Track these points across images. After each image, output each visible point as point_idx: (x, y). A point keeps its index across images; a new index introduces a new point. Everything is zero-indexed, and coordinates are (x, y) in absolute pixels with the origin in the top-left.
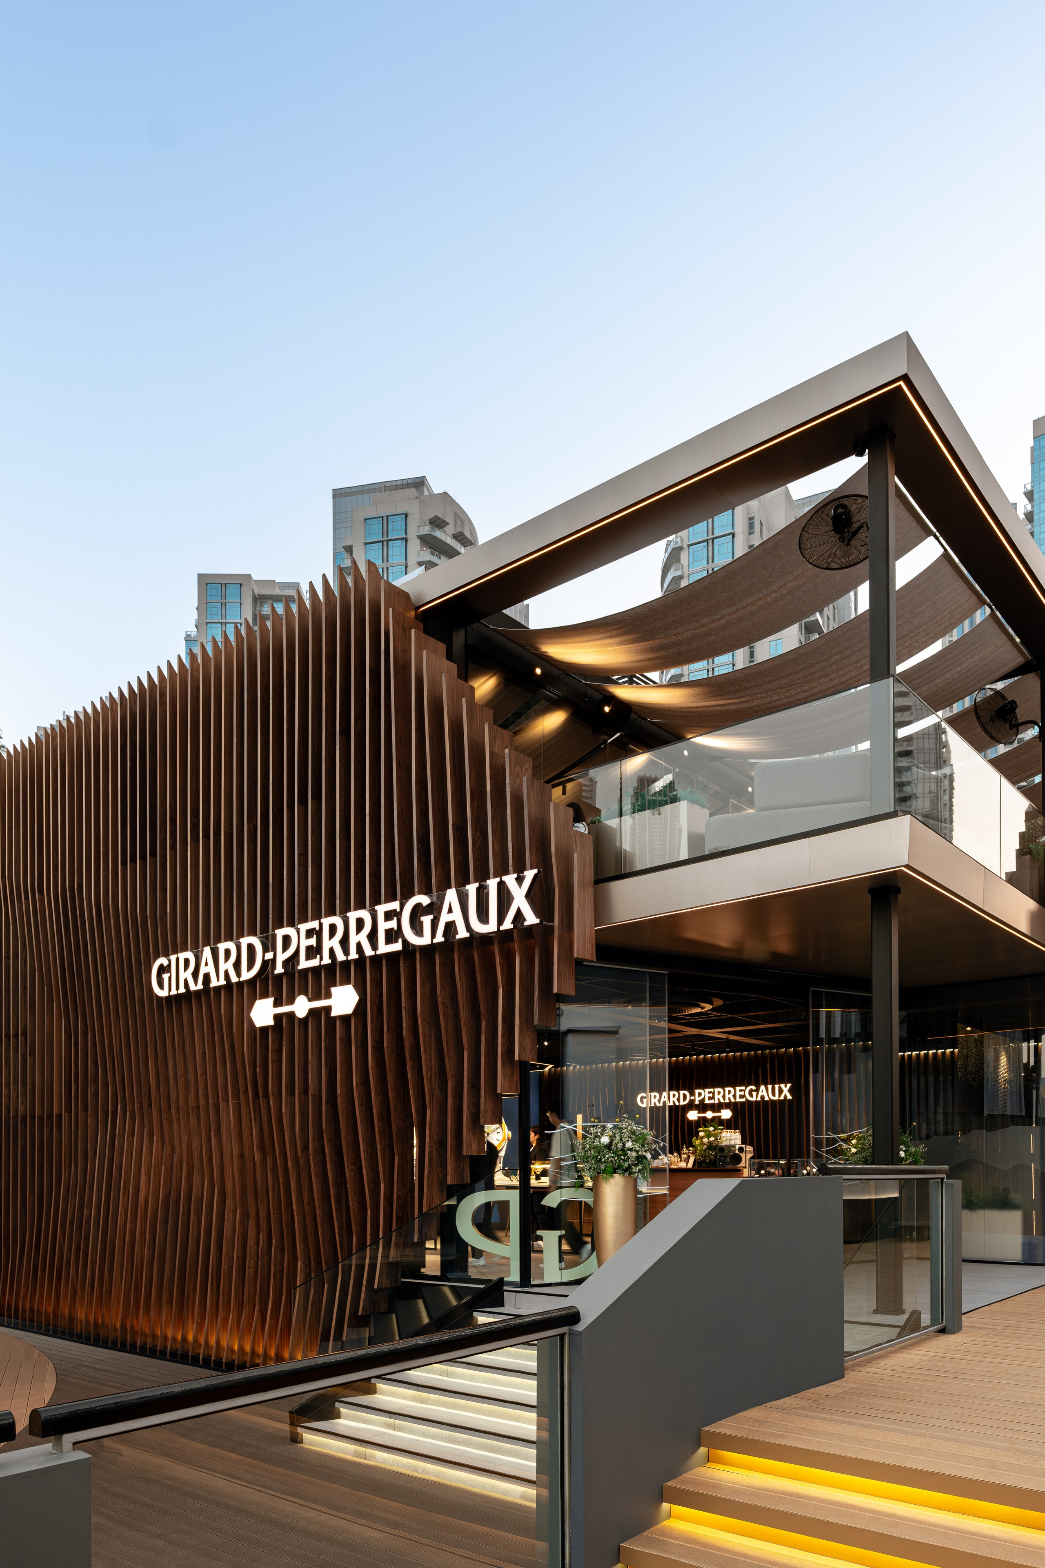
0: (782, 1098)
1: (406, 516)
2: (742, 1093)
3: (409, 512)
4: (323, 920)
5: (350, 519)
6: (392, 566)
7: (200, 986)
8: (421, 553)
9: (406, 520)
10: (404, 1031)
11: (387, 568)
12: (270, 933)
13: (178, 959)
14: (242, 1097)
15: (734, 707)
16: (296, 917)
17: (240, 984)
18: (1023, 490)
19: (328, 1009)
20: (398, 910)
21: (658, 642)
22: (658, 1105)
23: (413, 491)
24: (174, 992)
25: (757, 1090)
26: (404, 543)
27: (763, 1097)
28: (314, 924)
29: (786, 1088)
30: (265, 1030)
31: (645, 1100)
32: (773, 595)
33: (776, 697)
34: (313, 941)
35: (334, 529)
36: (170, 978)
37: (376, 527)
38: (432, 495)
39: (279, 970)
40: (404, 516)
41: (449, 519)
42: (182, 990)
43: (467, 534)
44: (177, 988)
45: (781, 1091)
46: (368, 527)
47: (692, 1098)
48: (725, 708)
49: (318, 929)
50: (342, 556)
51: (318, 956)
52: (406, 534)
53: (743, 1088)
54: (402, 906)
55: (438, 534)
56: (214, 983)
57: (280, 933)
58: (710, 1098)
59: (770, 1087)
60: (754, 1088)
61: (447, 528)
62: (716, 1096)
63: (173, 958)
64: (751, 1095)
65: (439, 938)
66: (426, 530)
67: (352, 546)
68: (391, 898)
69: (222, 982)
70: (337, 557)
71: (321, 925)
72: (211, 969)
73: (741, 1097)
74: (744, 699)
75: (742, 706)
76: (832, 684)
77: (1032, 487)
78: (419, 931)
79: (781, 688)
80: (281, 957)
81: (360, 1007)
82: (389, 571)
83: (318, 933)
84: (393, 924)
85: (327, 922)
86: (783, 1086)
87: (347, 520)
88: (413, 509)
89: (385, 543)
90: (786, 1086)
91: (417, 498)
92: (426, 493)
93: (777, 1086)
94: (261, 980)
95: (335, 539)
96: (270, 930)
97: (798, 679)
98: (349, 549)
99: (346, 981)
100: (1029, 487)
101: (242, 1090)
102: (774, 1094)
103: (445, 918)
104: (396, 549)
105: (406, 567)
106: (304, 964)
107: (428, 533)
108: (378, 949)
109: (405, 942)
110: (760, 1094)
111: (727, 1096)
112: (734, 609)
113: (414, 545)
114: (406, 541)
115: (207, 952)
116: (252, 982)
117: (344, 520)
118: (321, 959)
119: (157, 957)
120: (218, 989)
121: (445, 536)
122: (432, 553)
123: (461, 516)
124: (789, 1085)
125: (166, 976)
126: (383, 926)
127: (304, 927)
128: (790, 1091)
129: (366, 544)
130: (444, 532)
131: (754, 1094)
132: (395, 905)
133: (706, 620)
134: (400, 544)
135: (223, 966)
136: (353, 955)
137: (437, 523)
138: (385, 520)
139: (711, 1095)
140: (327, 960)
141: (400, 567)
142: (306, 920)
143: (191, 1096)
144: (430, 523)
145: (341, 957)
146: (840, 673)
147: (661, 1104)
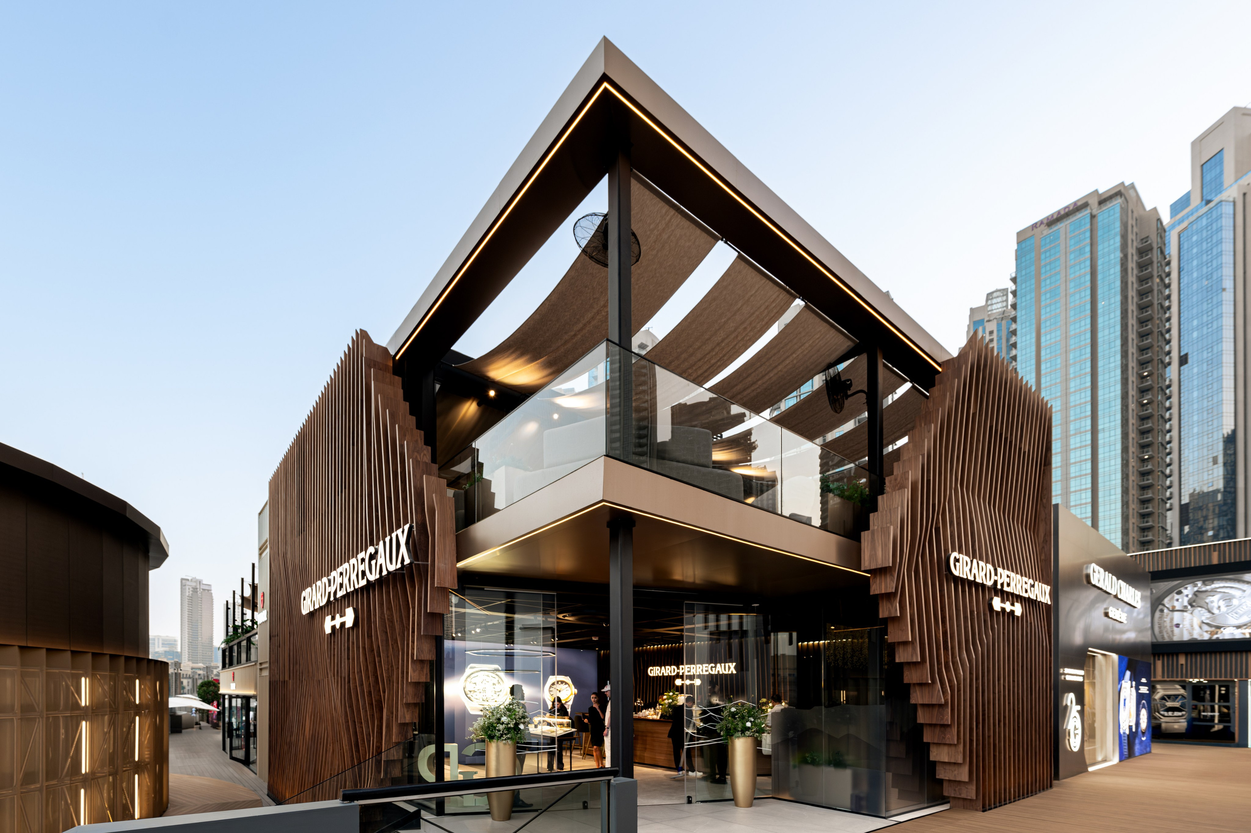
0: (730, 672)
2: (707, 669)
18: (1009, 277)
22: (659, 675)
25: (715, 667)
27: (718, 671)
29: (732, 665)
30: (326, 637)
31: (652, 671)
45: (729, 668)
47: (678, 671)
53: (707, 665)
58: (688, 672)
59: (723, 664)
60: (713, 665)
62: (692, 670)
64: (712, 670)
73: (707, 671)
77: (1016, 274)
81: (355, 621)
86: (730, 664)
100: (1014, 275)
102: (725, 670)
110: (717, 669)
111: (698, 670)
119: (306, 588)
124: (734, 664)
128: (735, 668)
131: (714, 669)
139: (689, 669)
147: (661, 675)
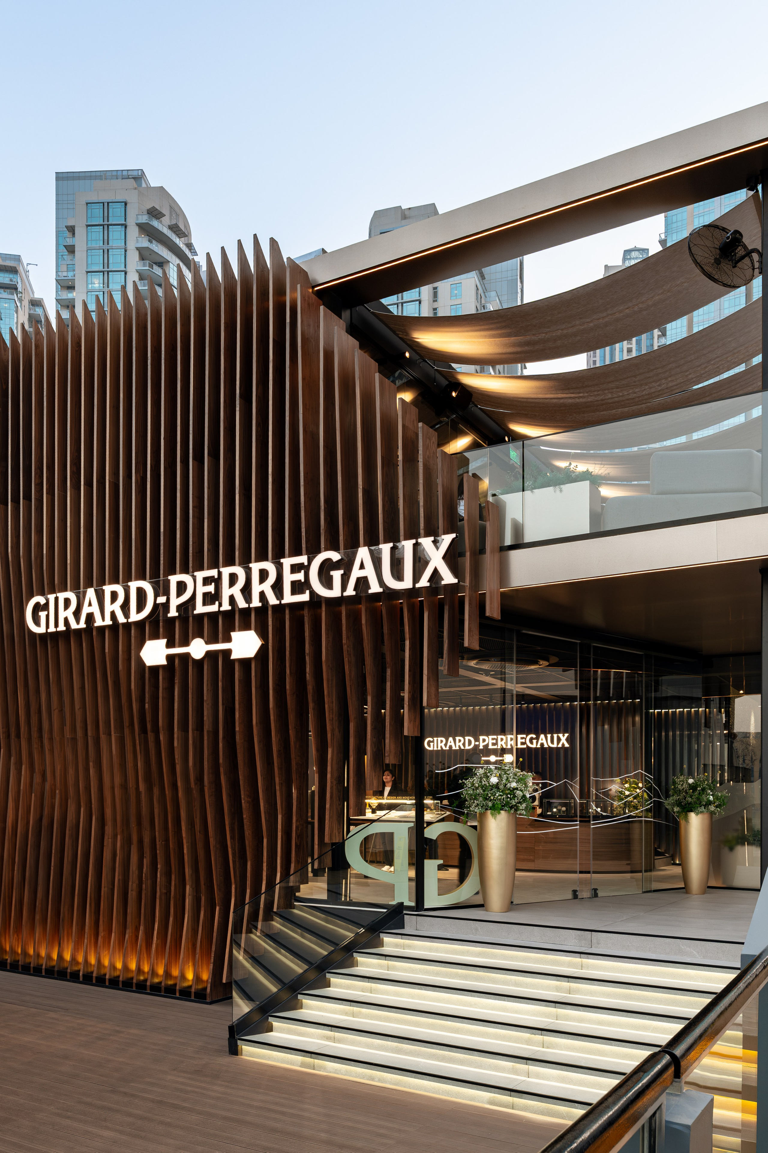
0: (560, 745)
1: (126, 204)
2: (523, 741)
3: (129, 201)
4: (221, 569)
5: (72, 202)
6: (112, 249)
7: (82, 625)
8: (140, 239)
9: (125, 207)
10: (307, 675)
11: (108, 250)
12: (162, 578)
13: (57, 599)
14: (127, 731)
15: (570, 401)
16: (191, 565)
17: (127, 626)
18: (658, 239)
19: (228, 652)
20: (306, 564)
21: (528, 338)
22: (444, 748)
23: (132, 183)
24: (52, 629)
25: (537, 738)
26: (124, 229)
27: (542, 744)
28: (214, 573)
29: (564, 738)
30: (155, 669)
31: (432, 744)
32: (641, 306)
33: (610, 396)
34: (211, 588)
35: (57, 209)
36: (48, 616)
37: (98, 211)
38: (149, 188)
39: (173, 613)
40: (124, 204)
41: (165, 211)
42: (62, 627)
43: (182, 227)
44: (56, 625)
45: (559, 739)
46: (89, 211)
47: (477, 743)
48: (562, 401)
49: (216, 577)
50: (64, 235)
51: (217, 603)
52: (125, 221)
53: (524, 736)
54: (310, 561)
55: (155, 223)
56: (99, 622)
57: (174, 580)
58: (493, 744)
59: (549, 736)
60: (534, 736)
61: (163, 219)
62: (500, 743)
63: (52, 597)
64: (532, 743)
65: (350, 591)
66: (144, 219)
67: (74, 226)
68: (296, 552)
69: (108, 622)
70: (60, 235)
71: (220, 574)
72: (95, 609)
73: (522, 743)
74: (581, 395)
75: (577, 400)
76: (660, 388)
77: (666, 237)
78: (328, 583)
79: (617, 388)
80: (175, 602)
81: (262, 652)
82: (110, 253)
83: (217, 581)
84: (300, 576)
85: (226, 571)
86: (561, 735)
87: (69, 202)
88: (132, 198)
89: (106, 226)
90: (564, 736)
91: (135, 189)
92: (144, 185)
93: (555, 736)
94: (150, 622)
95: (57, 218)
96: (161, 576)
97: (635, 382)
98: (72, 230)
99: (246, 627)
100: (663, 237)
101: (126, 723)
102: (552, 742)
103: (356, 573)
104: (116, 233)
105: (126, 251)
106: (200, 609)
107: (147, 221)
108: (283, 599)
109: (313, 594)
110: (540, 742)
111: (510, 743)
112: (605, 314)
113: (133, 232)
114: (126, 227)
115: (91, 593)
116: (140, 624)
117: (66, 202)
118: (220, 605)
119: (32, 596)
120: (102, 629)
121: (162, 226)
122: (149, 241)
123: (175, 209)
124: (566, 735)
125: (43, 614)
126: (288, 578)
127: (200, 575)
128: (567, 740)
129: (88, 226)
130: (161, 222)
131: (535, 741)
132: (303, 559)
133: (577, 322)
134: (120, 230)
135: (109, 608)
136: (256, 603)
137: (154, 213)
138: (106, 205)
139: (494, 741)
140: (226, 606)
141: (119, 250)
142: (201, 569)
143: (67, 729)
144: (148, 213)
145: (242, 604)
146: (670, 379)
147: (447, 748)
